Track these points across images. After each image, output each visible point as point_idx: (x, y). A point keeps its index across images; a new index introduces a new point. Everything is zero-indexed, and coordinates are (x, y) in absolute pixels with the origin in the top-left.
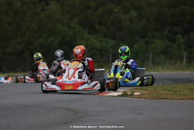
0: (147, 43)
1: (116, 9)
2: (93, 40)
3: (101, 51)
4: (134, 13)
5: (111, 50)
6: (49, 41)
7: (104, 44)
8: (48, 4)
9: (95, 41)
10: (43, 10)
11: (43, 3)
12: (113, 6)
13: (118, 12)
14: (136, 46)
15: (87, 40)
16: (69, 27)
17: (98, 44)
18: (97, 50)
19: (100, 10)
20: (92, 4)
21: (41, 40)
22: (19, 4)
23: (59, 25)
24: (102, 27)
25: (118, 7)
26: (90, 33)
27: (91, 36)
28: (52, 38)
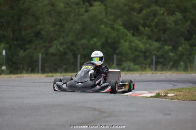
0: (192, 46)
1: (161, 11)
2: (137, 41)
3: (145, 52)
4: (179, 15)
5: (155, 52)
6: (92, 42)
7: (148, 45)
8: (91, 5)
9: (139, 43)
10: (87, 11)
11: (87, 4)
12: (158, 8)
13: (163, 14)
14: (180, 49)
15: (131, 42)
16: (113, 28)
17: (142, 46)
18: (141, 52)
19: (144, 12)
20: (137, 5)
21: (84, 41)
22: (62, 5)
23: (103, 26)
24: (147, 28)
25: (163, 9)
26: (133, 35)
27: (134, 38)
28: (95, 39)
